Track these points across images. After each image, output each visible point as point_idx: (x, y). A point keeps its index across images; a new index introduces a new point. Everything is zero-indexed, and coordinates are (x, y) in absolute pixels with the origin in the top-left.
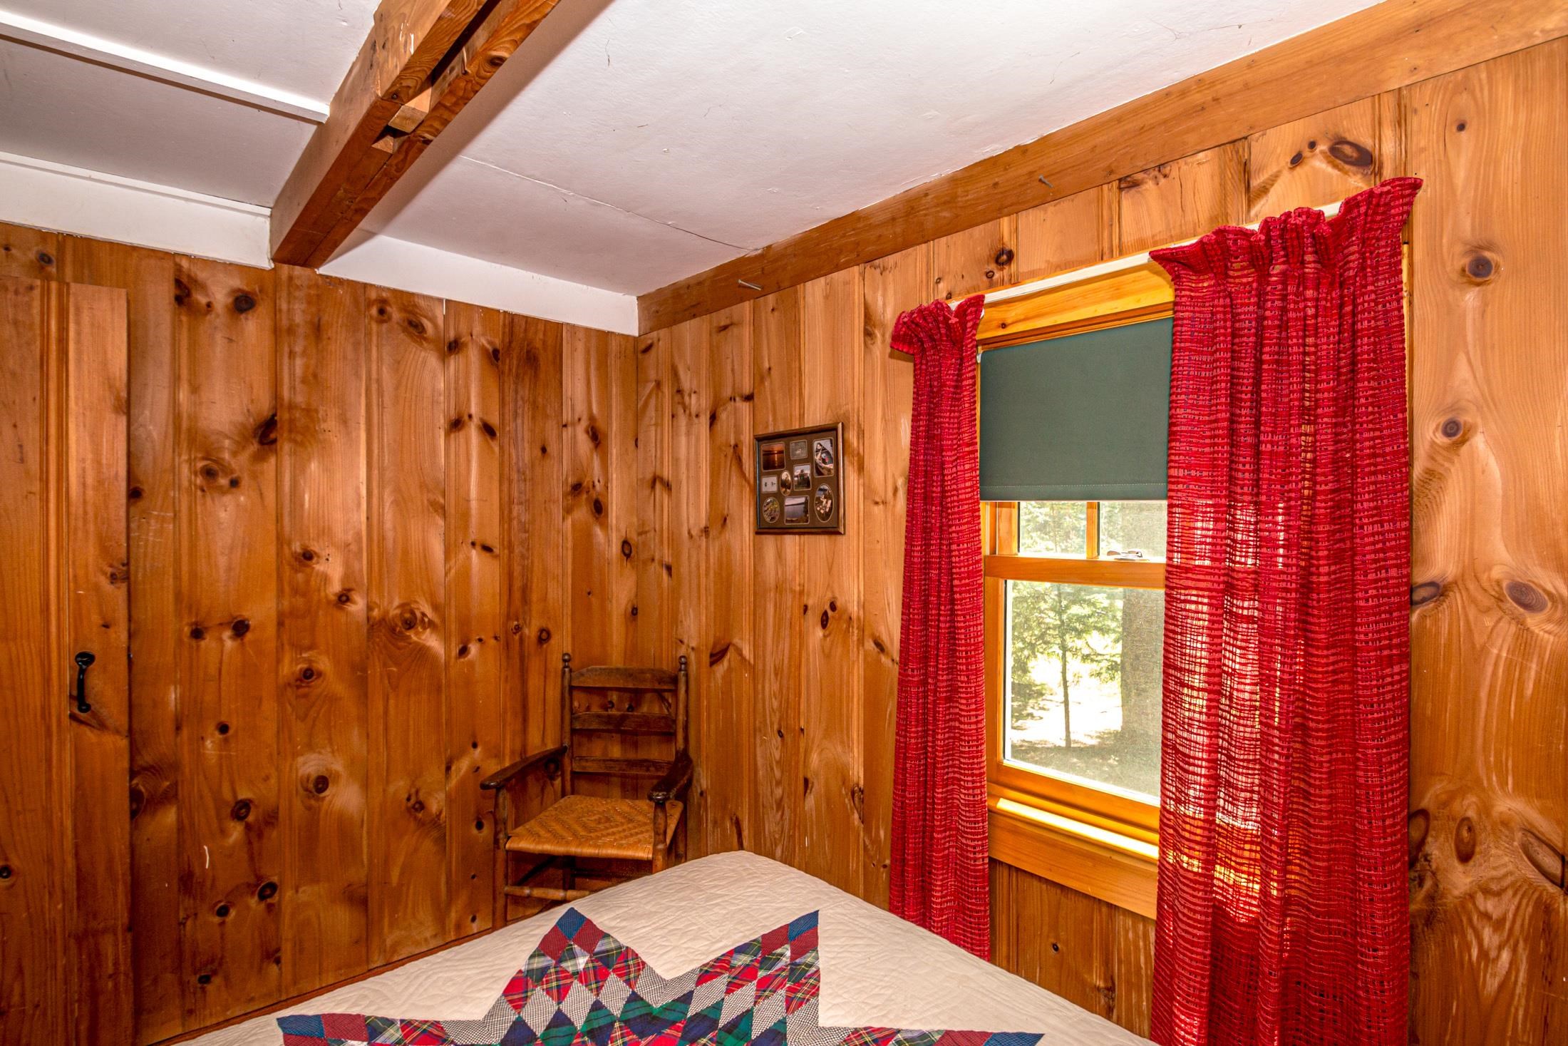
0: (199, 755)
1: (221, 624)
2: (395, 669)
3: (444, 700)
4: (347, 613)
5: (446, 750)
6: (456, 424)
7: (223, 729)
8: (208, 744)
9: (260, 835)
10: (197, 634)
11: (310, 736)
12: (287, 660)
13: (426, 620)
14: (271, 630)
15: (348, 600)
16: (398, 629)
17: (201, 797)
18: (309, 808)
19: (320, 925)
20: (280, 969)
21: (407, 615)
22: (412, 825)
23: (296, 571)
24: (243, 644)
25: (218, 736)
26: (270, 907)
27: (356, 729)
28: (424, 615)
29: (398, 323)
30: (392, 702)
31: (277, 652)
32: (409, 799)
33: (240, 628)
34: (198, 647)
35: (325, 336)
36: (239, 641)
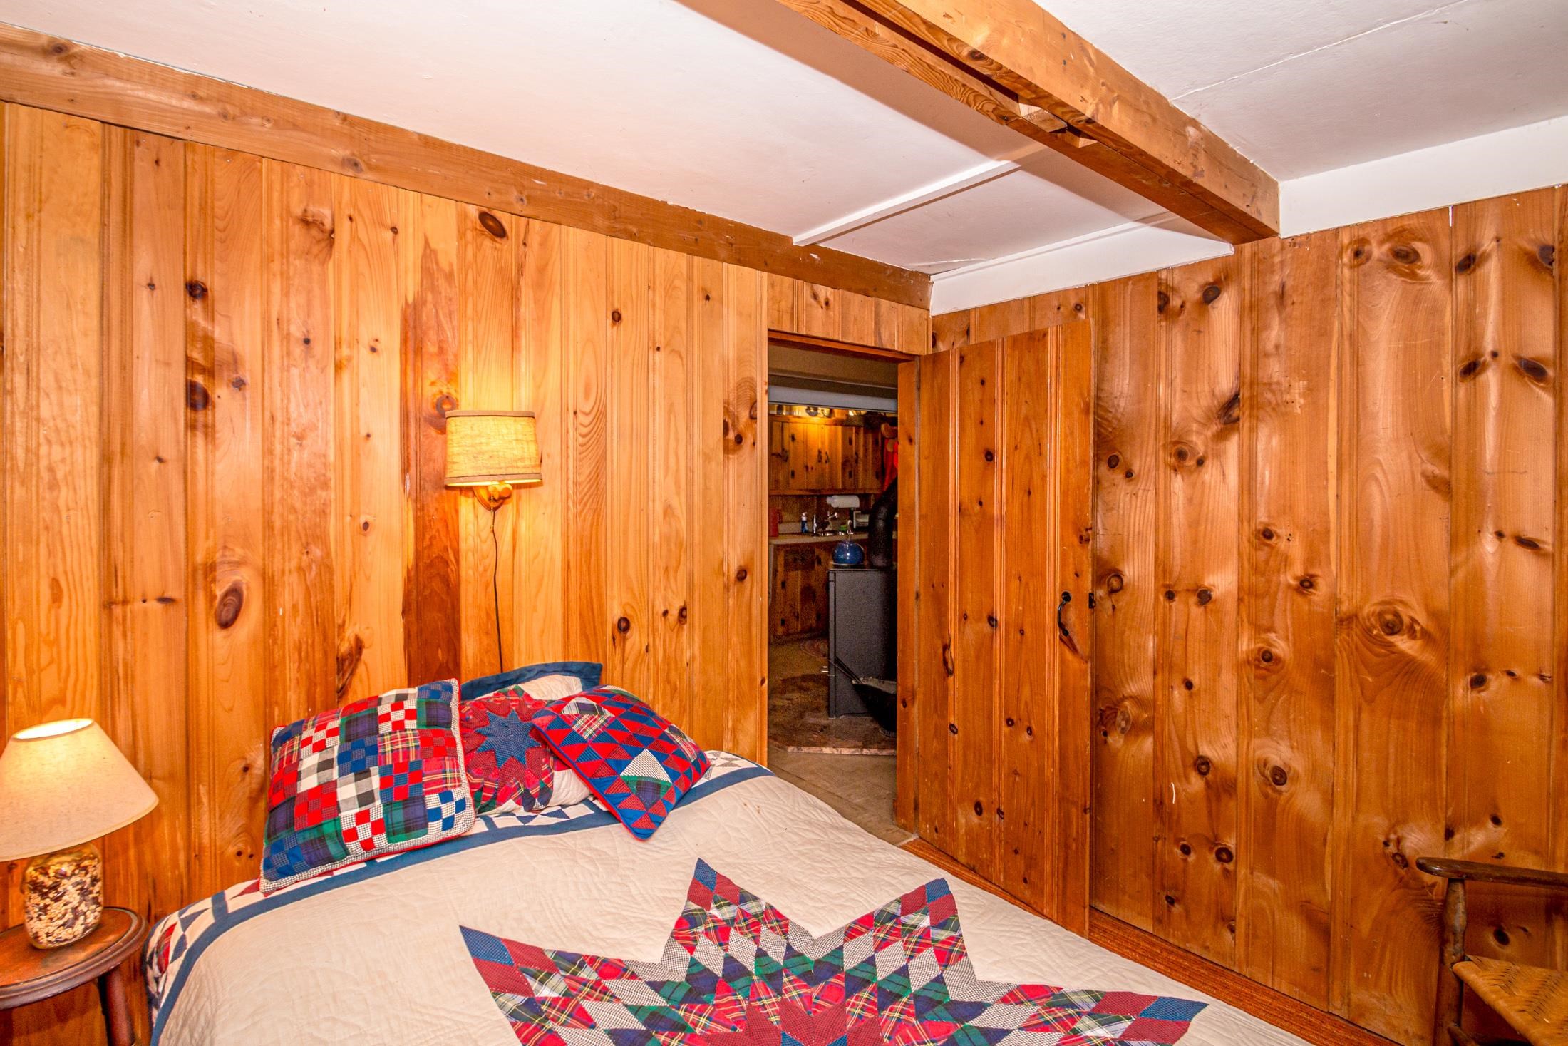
0: (1169, 700)
1: (1188, 590)
2: (1370, 679)
3: (1444, 740)
4: (1310, 602)
5: (1447, 808)
6: (1471, 369)
7: (1189, 685)
8: (1176, 693)
9: (1219, 799)
10: (1170, 596)
11: (1268, 721)
12: (1245, 639)
13: (1417, 628)
14: (1231, 606)
15: (1311, 586)
16: (1375, 632)
17: (1170, 739)
18: (1266, 796)
19: (1274, 923)
20: (1234, 938)
21: (1389, 617)
22: (1390, 879)
23: (1256, 549)
24: (1206, 612)
25: (1185, 691)
26: (1226, 871)
27: (1319, 733)
28: (1414, 621)
29: (1380, 260)
30: (1365, 716)
31: (1237, 626)
32: (1386, 844)
33: (1204, 596)
34: (1170, 606)
35: (1289, 302)
36: (1202, 609)
